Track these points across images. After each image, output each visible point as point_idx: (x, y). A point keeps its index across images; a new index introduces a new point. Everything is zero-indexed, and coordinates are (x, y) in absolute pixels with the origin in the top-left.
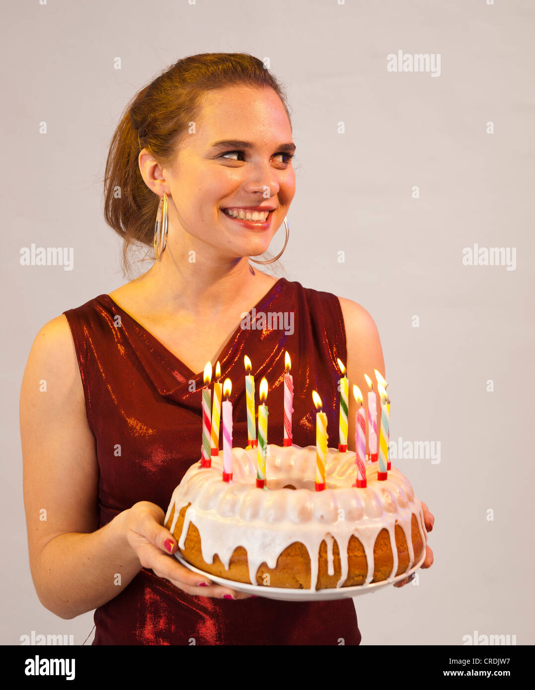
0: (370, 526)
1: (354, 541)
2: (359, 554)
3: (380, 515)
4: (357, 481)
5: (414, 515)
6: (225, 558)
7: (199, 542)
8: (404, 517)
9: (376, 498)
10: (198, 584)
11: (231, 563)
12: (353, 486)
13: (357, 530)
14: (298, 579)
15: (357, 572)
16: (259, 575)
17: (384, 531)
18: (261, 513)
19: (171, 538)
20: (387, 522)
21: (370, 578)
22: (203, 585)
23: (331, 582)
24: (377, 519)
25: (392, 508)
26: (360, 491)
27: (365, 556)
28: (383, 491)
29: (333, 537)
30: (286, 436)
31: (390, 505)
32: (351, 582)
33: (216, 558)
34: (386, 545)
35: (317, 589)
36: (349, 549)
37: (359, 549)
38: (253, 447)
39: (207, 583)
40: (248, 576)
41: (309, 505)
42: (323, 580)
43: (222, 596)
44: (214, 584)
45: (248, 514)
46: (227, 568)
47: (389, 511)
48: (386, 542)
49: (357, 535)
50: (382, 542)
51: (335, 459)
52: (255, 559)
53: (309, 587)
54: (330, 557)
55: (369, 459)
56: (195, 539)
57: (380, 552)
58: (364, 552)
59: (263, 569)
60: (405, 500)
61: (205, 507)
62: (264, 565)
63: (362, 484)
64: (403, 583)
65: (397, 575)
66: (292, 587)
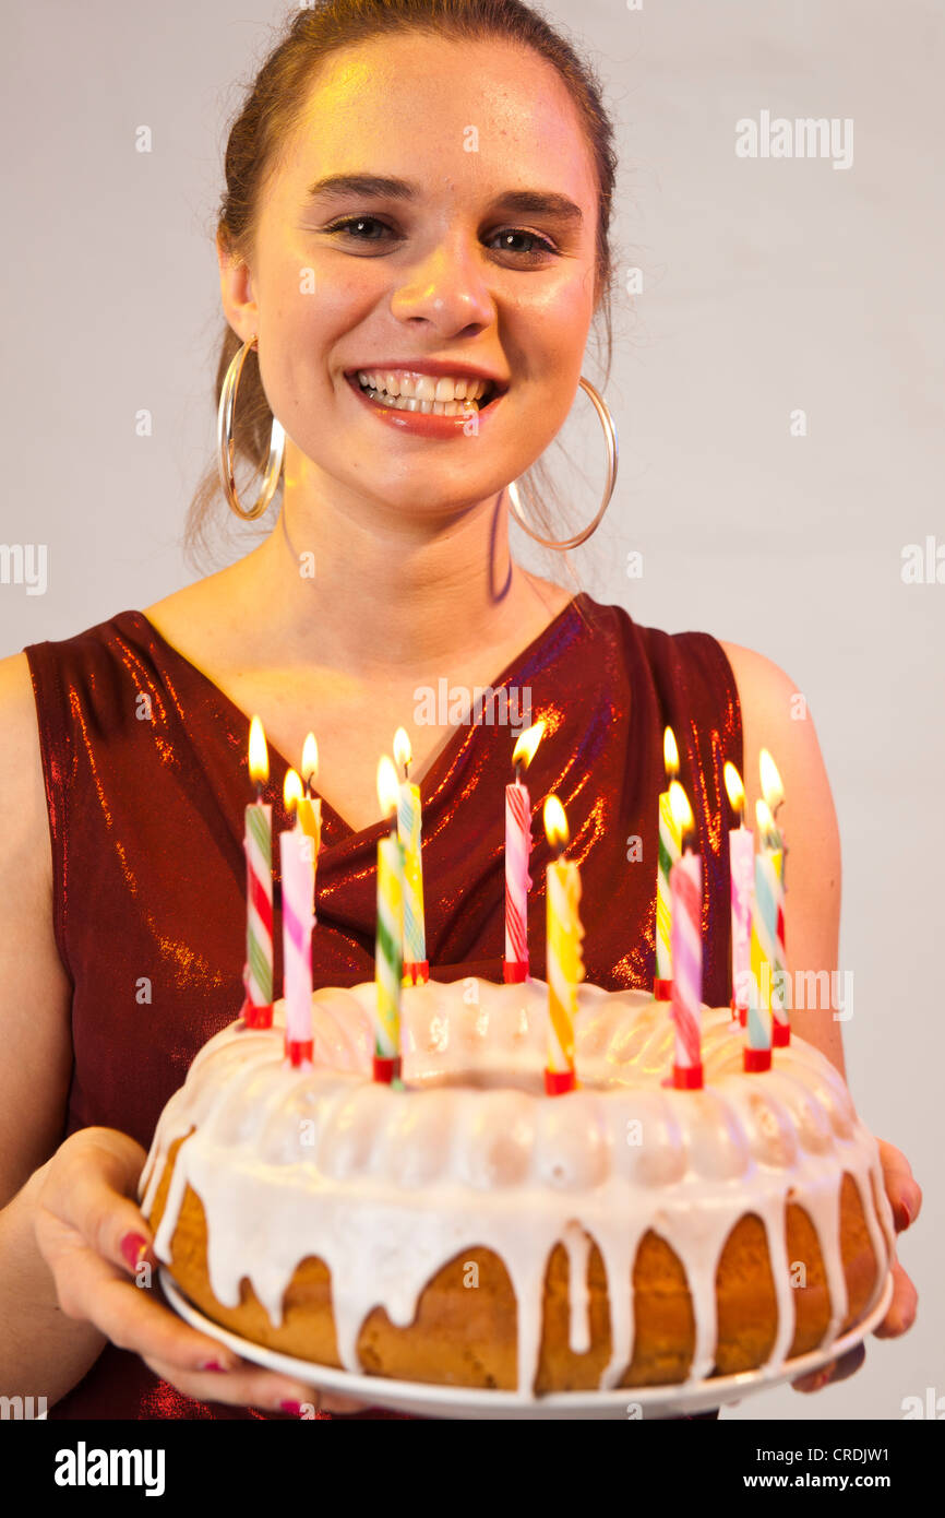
0: (711, 1203)
1: (654, 1251)
2: (669, 1286)
3: (741, 1168)
4: (677, 1070)
5: (849, 1180)
6: (271, 1289)
7: (203, 1241)
8: (818, 1184)
9: (732, 1121)
10: (202, 1364)
11: (288, 1304)
12: (665, 1084)
13: (663, 1214)
14: (480, 1358)
15: (663, 1344)
16: (367, 1342)
17: (750, 1224)
18: (376, 1159)
19: (141, 1229)
20: (763, 1192)
21: (703, 1363)
22: (213, 1367)
23: (584, 1374)
24: (733, 1184)
25: (781, 1151)
26: (682, 1100)
27: (688, 1297)
28: (755, 1101)
29: (588, 1236)
30: (510, 956)
31: (773, 1142)
32: (645, 1373)
33: (246, 1288)
34: (754, 1261)
35: (540, 1389)
36: (639, 1273)
37: (669, 1275)
38: (414, 983)
39: (223, 1362)
40: (335, 1349)
41: (524, 1136)
42: (556, 1366)
43: (276, 1404)
44: (247, 1366)
45: (343, 1156)
46: (276, 1318)
47: (771, 1161)
48: (758, 1254)
49: (663, 1230)
50: (743, 1253)
51: (644, 1018)
52: (351, 1298)
53: (511, 1386)
54: (579, 1294)
55: (734, 1018)
56: (197, 1232)
57: (735, 1285)
58: (684, 1281)
59: (376, 1326)
60: (824, 1129)
61: (232, 1138)
62: (377, 1314)
63: (691, 1078)
64: (820, 1380)
65: (793, 1354)
66: (464, 1383)
